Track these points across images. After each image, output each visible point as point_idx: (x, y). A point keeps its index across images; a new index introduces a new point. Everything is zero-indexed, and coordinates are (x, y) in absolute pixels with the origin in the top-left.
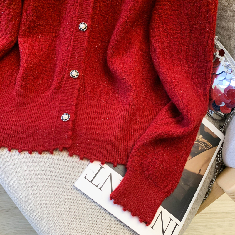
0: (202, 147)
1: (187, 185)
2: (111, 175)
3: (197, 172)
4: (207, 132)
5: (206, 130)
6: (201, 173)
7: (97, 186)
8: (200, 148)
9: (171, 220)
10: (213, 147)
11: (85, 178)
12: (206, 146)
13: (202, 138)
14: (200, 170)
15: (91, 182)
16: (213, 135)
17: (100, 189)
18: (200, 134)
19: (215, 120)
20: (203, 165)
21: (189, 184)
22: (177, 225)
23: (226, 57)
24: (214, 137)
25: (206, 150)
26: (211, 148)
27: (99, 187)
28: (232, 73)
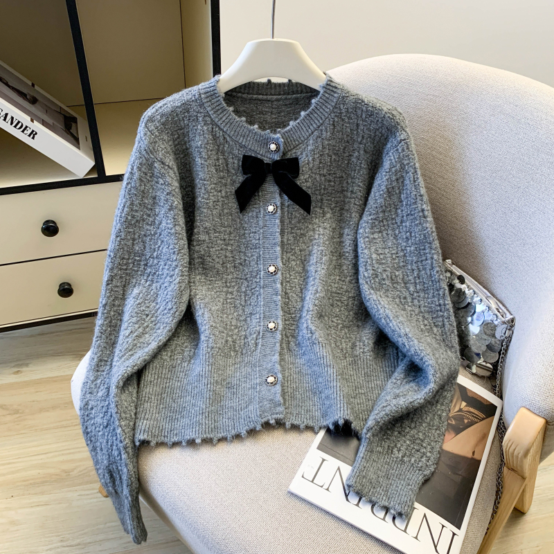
0: (469, 419)
1: (457, 474)
2: (339, 469)
3: (470, 455)
4: (473, 397)
5: (469, 394)
6: (476, 456)
7: (322, 487)
8: (466, 421)
9: (443, 526)
10: (487, 418)
11: (303, 477)
12: (475, 417)
13: (466, 406)
14: (473, 453)
15: (312, 481)
16: (482, 400)
17: (327, 489)
18: (463, 400)
19: (482, 377)
20: (476, 445)
21: (460, 473)
22: (454, 534)
23: (469, 284)
24: (486, 403)
25: (477, 423)
26: (483, 419)
27: (326, 487)
28: (483, 303)
